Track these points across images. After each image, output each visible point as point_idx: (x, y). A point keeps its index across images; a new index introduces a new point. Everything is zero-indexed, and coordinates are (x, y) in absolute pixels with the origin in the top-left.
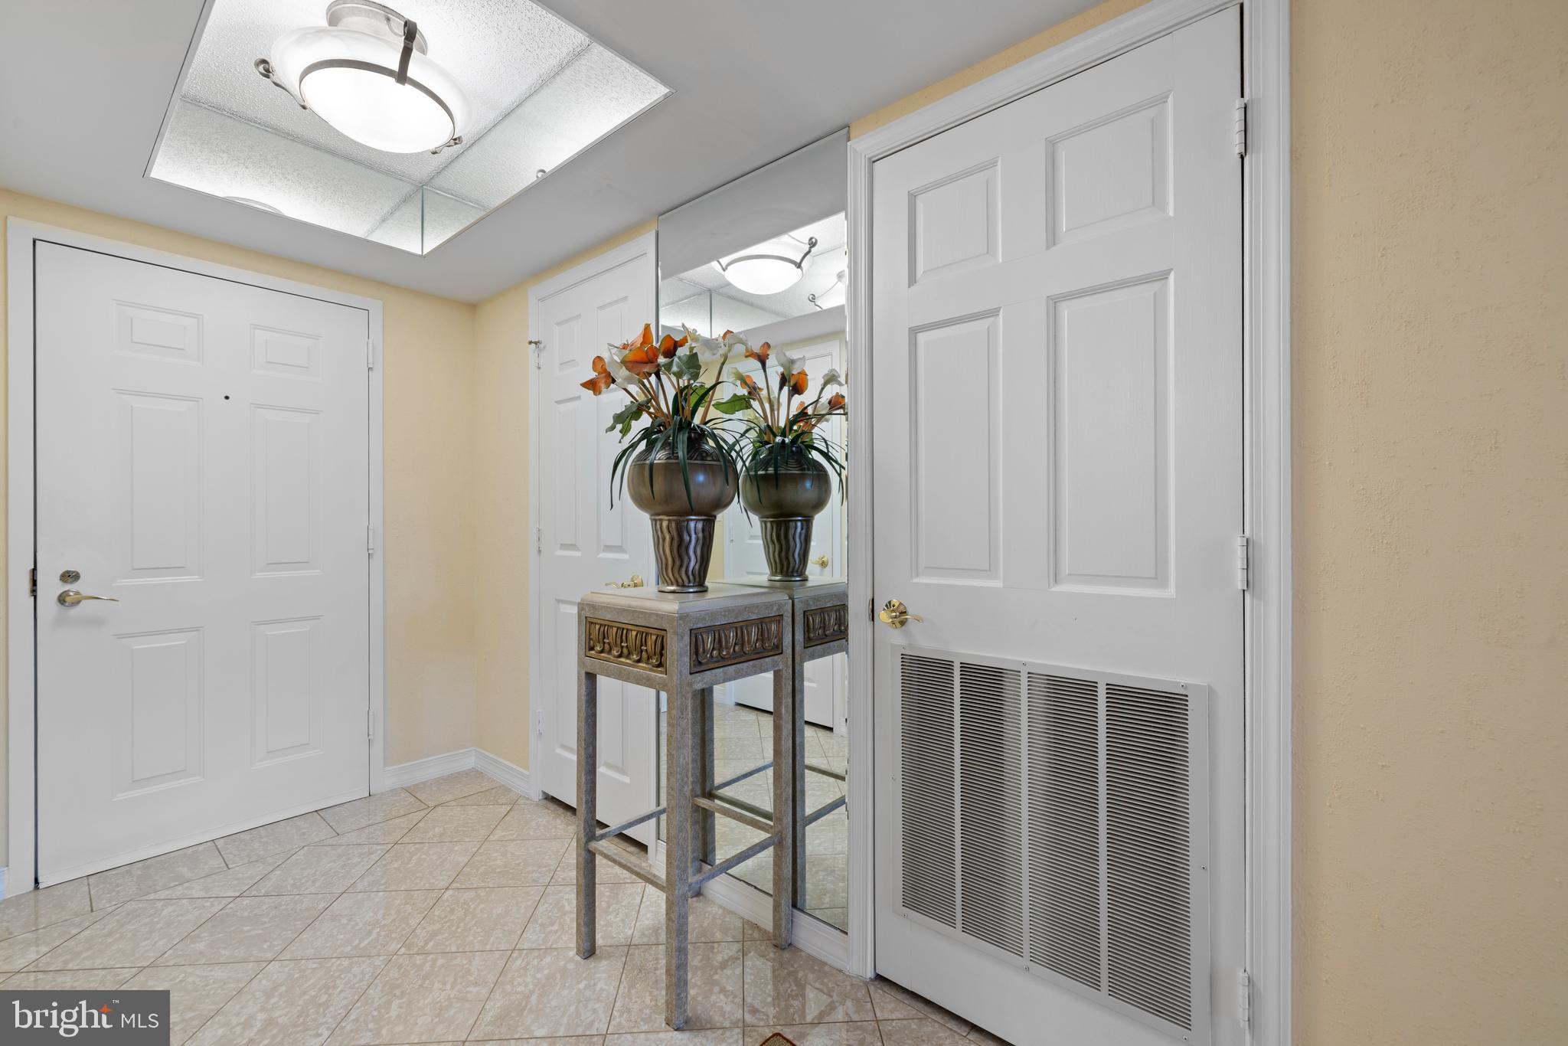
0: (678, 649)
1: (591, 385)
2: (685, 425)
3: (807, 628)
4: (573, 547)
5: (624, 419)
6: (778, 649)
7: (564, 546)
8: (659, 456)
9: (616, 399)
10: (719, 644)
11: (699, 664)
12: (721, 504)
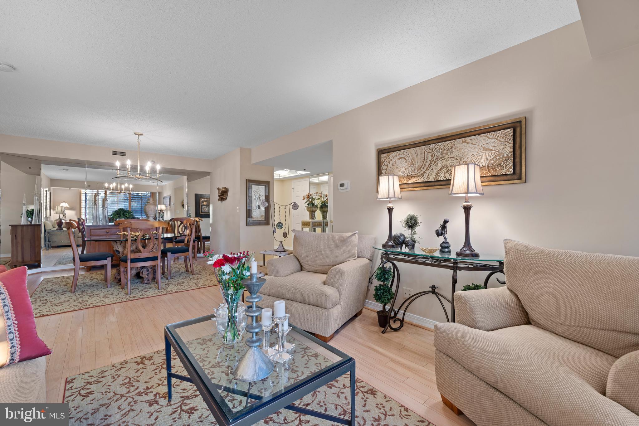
0: (311, 224)
1: (303, 199)
2: (312, 203)
3: (325, 224)
4: (298, 216)
5: (306, 203)
6: (322, 226)
7: (297, 216)
8: (310, 206)
9: (305, 200)
10: (315, 224)
11: (313, 226)
12: (316, 211)
